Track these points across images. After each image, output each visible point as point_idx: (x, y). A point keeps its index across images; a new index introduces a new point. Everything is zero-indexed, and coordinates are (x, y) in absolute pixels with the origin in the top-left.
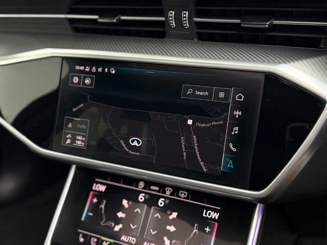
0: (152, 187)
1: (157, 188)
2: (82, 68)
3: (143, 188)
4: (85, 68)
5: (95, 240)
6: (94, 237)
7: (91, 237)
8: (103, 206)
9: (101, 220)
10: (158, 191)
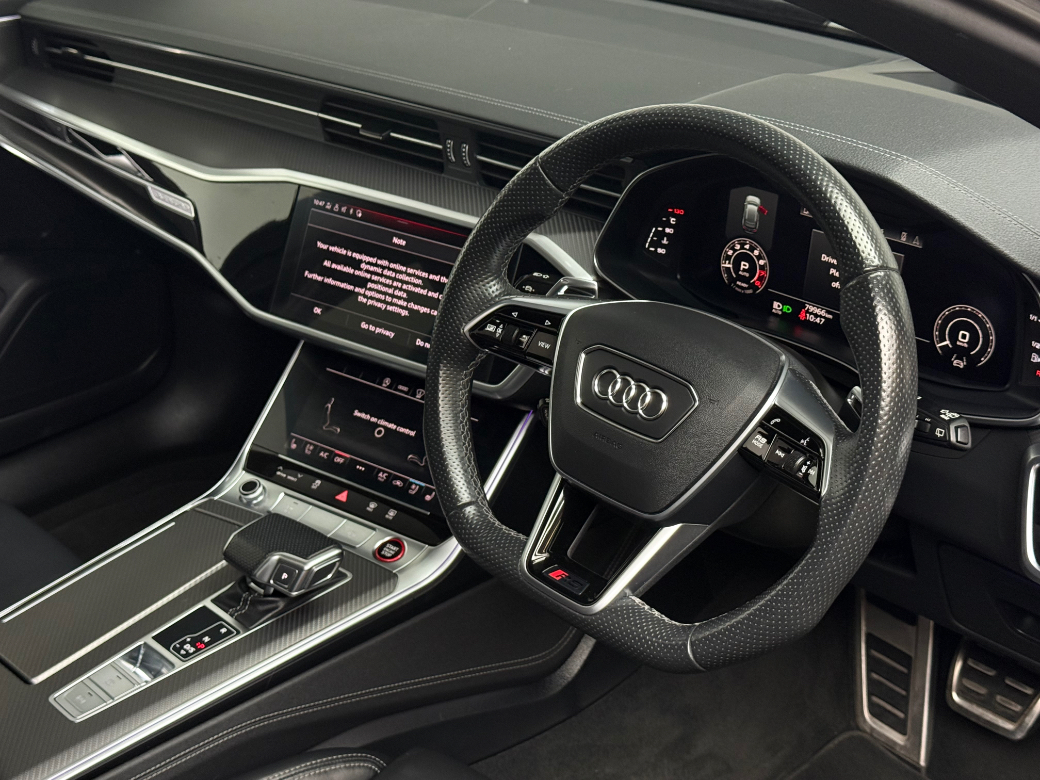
0: (400, 387)
1: (405, 389)
2: (321, 203)
3: (387, 387)
4: (325, 204)
5: (312, 448)
6: (311, 444)
7: (307, 443)
8: (330, 406)
9: (324, 423)
10: (406, 393)
